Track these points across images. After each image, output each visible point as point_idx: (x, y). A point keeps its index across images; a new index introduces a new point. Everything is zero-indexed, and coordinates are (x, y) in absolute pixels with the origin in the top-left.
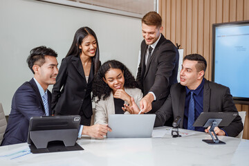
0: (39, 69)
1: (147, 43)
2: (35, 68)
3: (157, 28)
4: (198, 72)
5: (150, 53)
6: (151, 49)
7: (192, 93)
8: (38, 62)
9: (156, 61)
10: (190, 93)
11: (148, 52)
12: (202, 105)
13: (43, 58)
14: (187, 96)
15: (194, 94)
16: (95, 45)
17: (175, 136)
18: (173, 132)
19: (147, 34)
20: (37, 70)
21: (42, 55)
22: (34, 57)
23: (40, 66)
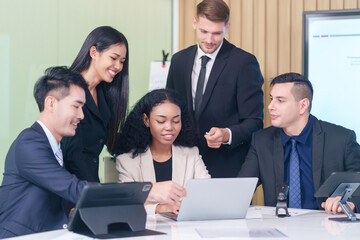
1: (207, 50)
3: (225, 25)
17: (280, 216)
18: (277, 209)
19: (210, 35)
20: (52, 106)
21: (66, 82)
22: (50, 82)
23: (58, 100)
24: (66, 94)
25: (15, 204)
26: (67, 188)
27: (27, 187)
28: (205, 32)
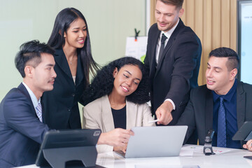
0: (33, 71)
1: (160, 27)
2: (27, 69)
3: (176, 9)
4: (229, 70)
5: (163, 43)
6: (164, 38)
7: (222, 99)
8: (32, 62)
9: (171, 56)
10: (219, 100)
11: (160, 43)
12: (236, 115)
13: (39, 56)
14: (214, 104)
15: (225, 100)
16: (85, 33)
17: (208, 154)
18: (205, 148)
19: (162, 15)
20: (30, 73)
21: (37, 52)
22: (25, 55)
23: (34, 67)
24: (39, 62)
25: (4, 145)
26: (40, 134)
27: (11, 134)
28: (160, 13)
